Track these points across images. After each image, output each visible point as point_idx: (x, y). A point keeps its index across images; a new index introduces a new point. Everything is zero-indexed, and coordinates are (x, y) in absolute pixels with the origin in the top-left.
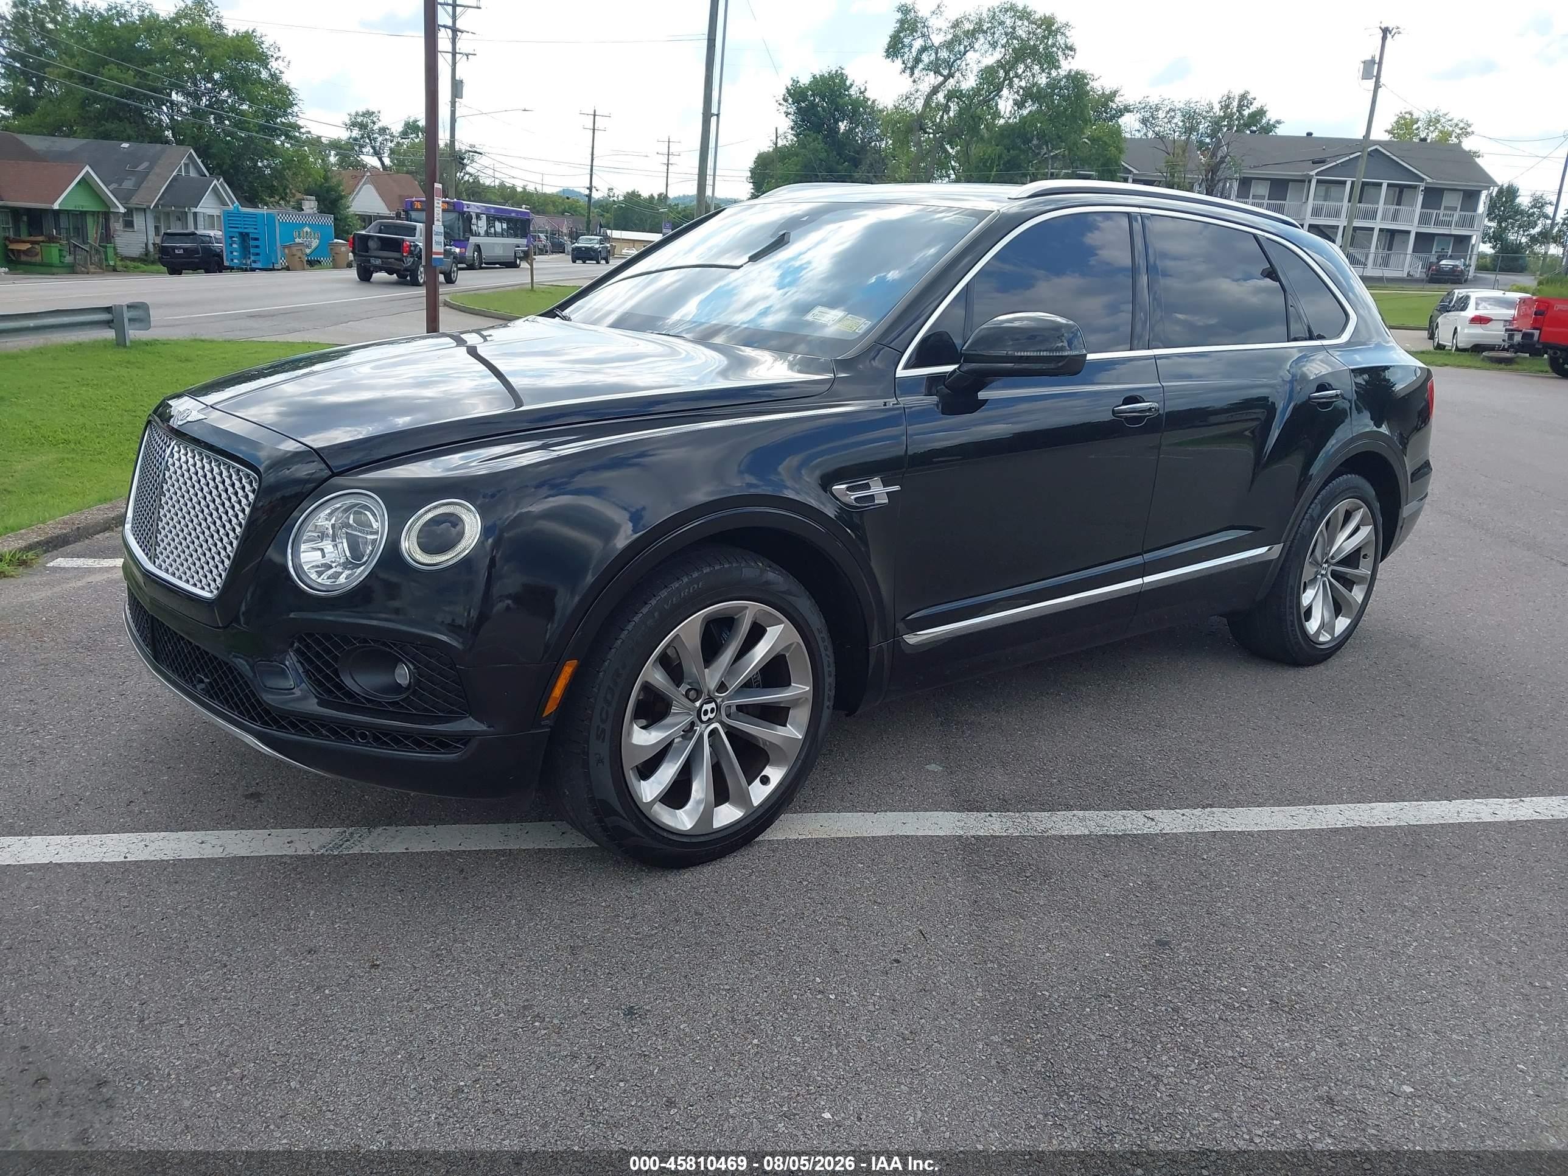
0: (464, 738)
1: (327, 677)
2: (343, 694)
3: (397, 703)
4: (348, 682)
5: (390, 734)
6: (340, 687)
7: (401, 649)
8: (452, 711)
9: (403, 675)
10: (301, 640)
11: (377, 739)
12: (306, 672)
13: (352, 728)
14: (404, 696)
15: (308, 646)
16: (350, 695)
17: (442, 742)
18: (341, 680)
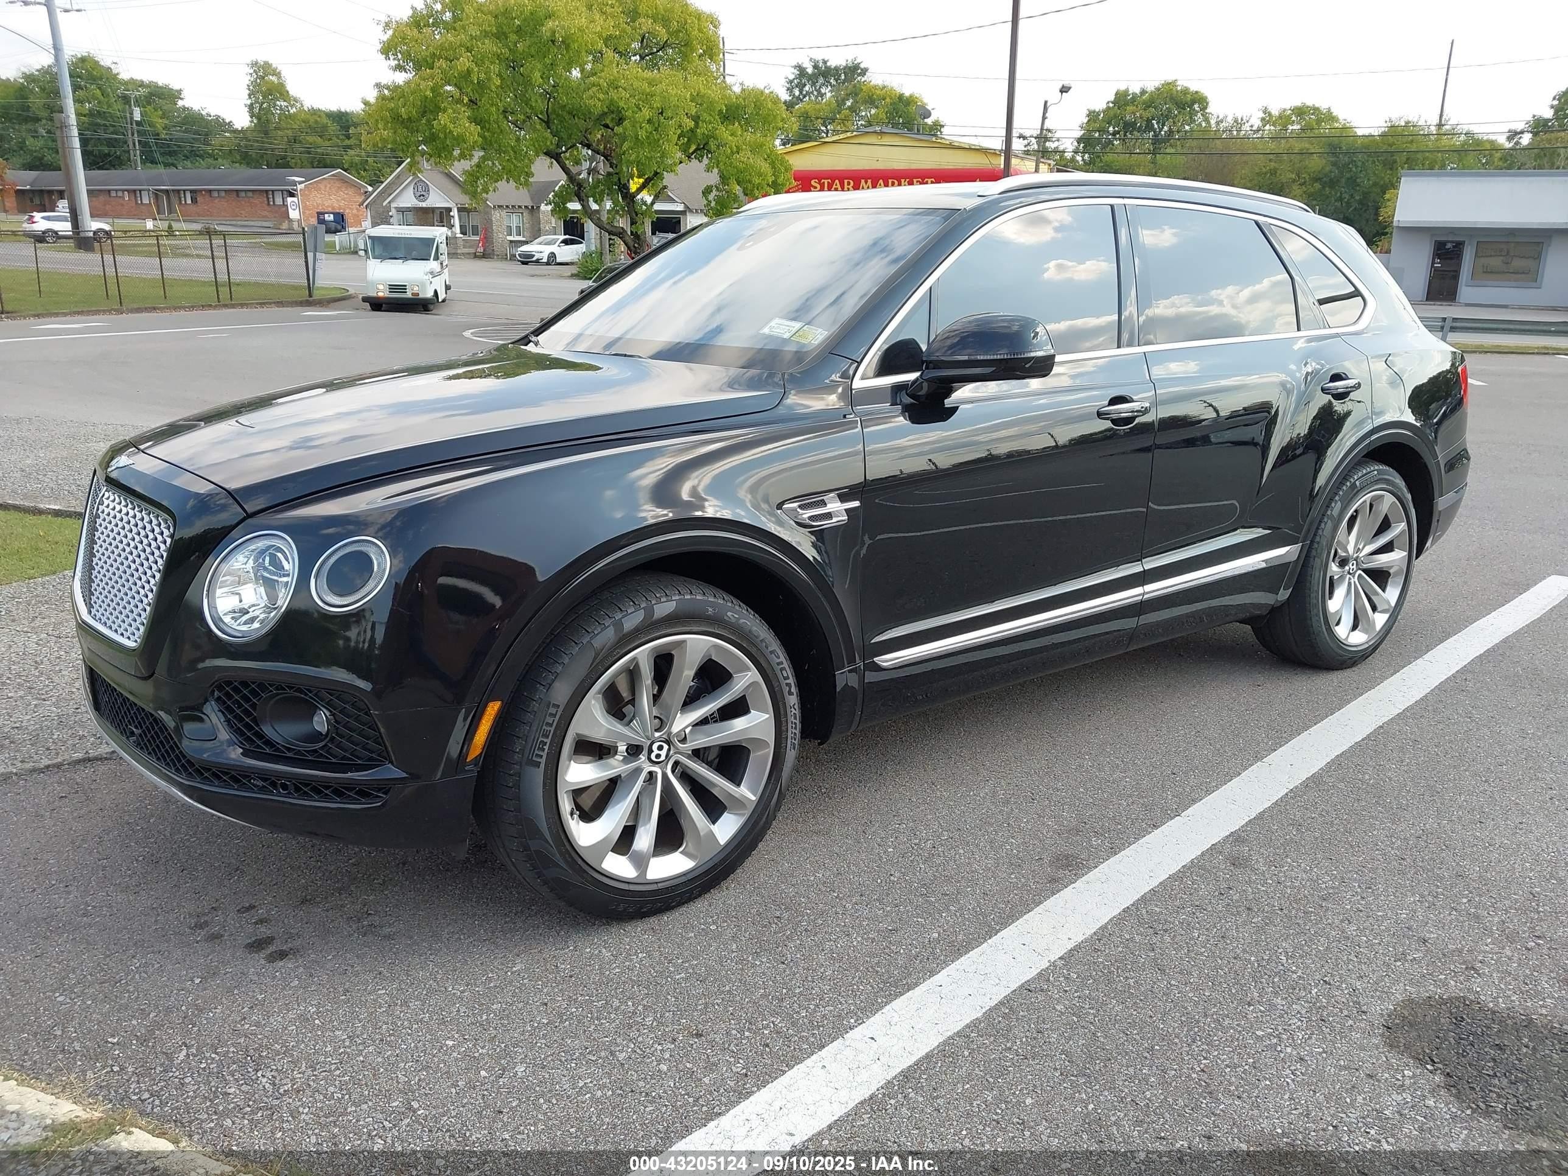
0: (384, 786)
1: (248, 726)
2: (263, 743)
3: (315, 751)
4: (267, 730)
5: (309, 784)
6: (260, 736)
7: (316, 695)
8: (371, 759)
9: (321, 721)
10: (220, 688)
11: (297, 789)
12: (228, 721)
13: (273, 779)
14: (323, 743)
15: (227, 694)
16: (269, 743)
17: (363, 792)
18: (261, 729)
